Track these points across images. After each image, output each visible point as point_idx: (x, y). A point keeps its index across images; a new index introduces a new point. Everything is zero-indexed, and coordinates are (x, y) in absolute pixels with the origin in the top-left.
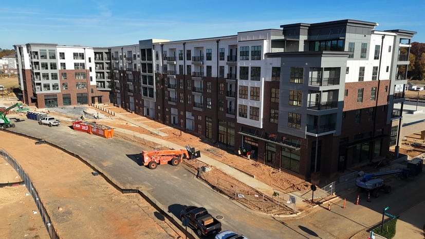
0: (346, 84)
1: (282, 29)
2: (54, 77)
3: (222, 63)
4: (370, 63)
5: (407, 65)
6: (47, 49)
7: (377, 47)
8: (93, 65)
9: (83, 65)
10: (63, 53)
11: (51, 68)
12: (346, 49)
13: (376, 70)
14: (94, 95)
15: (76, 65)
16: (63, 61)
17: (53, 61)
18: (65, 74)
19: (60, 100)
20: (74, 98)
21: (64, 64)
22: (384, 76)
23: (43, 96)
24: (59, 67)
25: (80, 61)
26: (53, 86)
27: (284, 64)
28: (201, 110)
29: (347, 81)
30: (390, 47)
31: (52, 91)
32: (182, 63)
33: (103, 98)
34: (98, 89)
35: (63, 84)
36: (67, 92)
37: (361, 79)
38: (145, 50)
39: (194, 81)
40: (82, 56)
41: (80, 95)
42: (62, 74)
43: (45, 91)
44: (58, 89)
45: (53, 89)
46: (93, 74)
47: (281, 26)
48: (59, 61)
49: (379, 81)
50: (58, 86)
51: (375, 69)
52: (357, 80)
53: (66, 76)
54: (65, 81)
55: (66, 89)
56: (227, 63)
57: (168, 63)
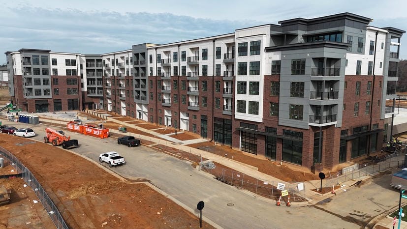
0: (346, 76)
1: (280, 24)
2: (46, 82)
4: (366, 58)
5: (397, 63)
6: (40, 55)
7: (372, 42)
8: (84, 71)
10: (56, 60)
11: (43, 74)
12: (345, 41)
15: (68, 71)
16: (55, 67)
17: (45, 67)
20: (65, 103)
21: (57, 69)
23: (34, 101)
24: (51, 73)
28: (197, 109)
29: (346, 73)
31: (43, 96)
32: (176, 64)
33: (93, 105)
34: (88, 95)
37: (358, 72)
38: (138, 54)
39: (189, 81)
40: (74, 63)
41: (71, 101)
42: (54, 79)
43: (35, 97)
44: (49, 94)
45: (45, 94)
46: (85, 80)
48: (52, 67)
49: (374, 76)
50: (49, 91)
53: (57, 82)
54: (55, 87)
55: (57, 94)
56: (224, 61)
57: (162, 65)
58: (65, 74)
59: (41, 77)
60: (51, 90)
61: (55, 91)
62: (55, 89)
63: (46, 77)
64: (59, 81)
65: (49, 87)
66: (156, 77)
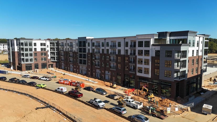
0: (189, 57)
1: (158, 34)
2: (31, 55)
3: (126, 48)
4: (196, 48)
5: (207, 49)
6: (28, 41)
8: (49, 49)
9: (45, 49)
10: (36, 43)
11: (30, 51)
12: (188, 43)
14: (49, 64)
15: (42, 49)
16: (35, 47)
17: (30, 47)
18: (36, 53)
19: (33, 67)
20: (40, 66)
21: (36, 48)
22: (200, 54)
23: (25, 65)
24: (33, 50)
25: (43, 47)
26: (30, 60)
27: (162, 49)
28: (115, 70)
29: (189, 56)
30: (202, 41)
31: (29, 62)
33: (53, 65)
34: (51, 61)
35: (35, 58)
36: (36, 63)
37: (193, 55)
38: (81, 42)
39: (110, 56)
40: (44, 45)
41: (43, 64)
42: (35, 53)
43: (25, 63)
44: (32, 61)
45: (30, 61)
46: (49, 53)
47: (157, 33)
49: (199, 56)
50: (32, 59)
51: (197, 51)
52: (191, 56)
53: (36, 55)
55: (36, 61)
56: (130, 49)
57: (95, 48)
66: (92, 53)
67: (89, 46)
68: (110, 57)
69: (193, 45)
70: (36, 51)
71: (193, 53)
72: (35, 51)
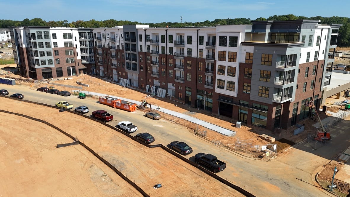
0: (300, 65)
2: (49, 53)
3: (201, 47)
4: (313, 49)
5: (334, 48)
7: (318, 37)
8: (77, 43)
9: (71, 44)
10: (55, 34)
11: (46, 47)
12: (301, 40)
13: (317, 53)
14: (80, 68)
15: (66, 43)
16: (55, 40)
17: (47, 41)
18: (58, 51)
19: (54, 73)
20: (65, 71)
21: (56, 43)
22: (321, 57)
23: (41, 69)
24: (52, 46)
25: (68, 40)
26: (48, 61)
27: (256, 51)
28: (182, 82)
29: (300, 63)
30: (326, 36)
31: (48, 66)
32: (164, 45)
34: (82, 63)
36: (59, 66)
37: (308, 60)
38: (128, 32)
40: (70, 36)
42: (55, 51)
43: (41, 66)
44: (52, 64)
45: (49, 64)
46: (78, 50)
48: (53, 41)
49: (318, 61)
50: (52, 61)
52: (305, 62)
53: (58, 53)
54: (57, 57)
55: (58, 63)
56: (206, 48)
57: (151, 44)
58: (63, 46)
59: (45, 49)
60: (53, 60)
61: (57, 60)
62: (56, 59)
63: (48, 49)
64: (59, 52)
65: (52, 57)
66: (146, 53)
67: (141, 40)
68: (174, 60)
69: (309, 43)
70: (57, 47)
71: (308, 57)
72: (54, 47)
